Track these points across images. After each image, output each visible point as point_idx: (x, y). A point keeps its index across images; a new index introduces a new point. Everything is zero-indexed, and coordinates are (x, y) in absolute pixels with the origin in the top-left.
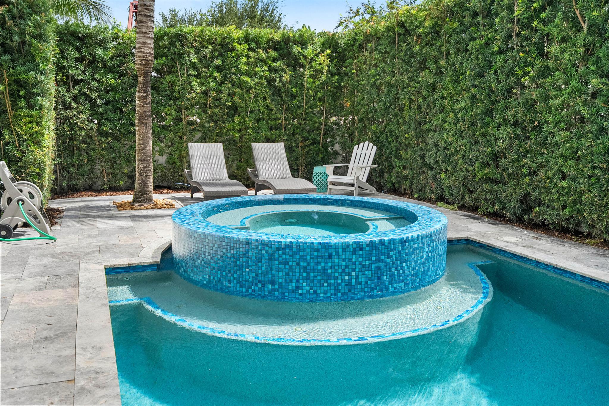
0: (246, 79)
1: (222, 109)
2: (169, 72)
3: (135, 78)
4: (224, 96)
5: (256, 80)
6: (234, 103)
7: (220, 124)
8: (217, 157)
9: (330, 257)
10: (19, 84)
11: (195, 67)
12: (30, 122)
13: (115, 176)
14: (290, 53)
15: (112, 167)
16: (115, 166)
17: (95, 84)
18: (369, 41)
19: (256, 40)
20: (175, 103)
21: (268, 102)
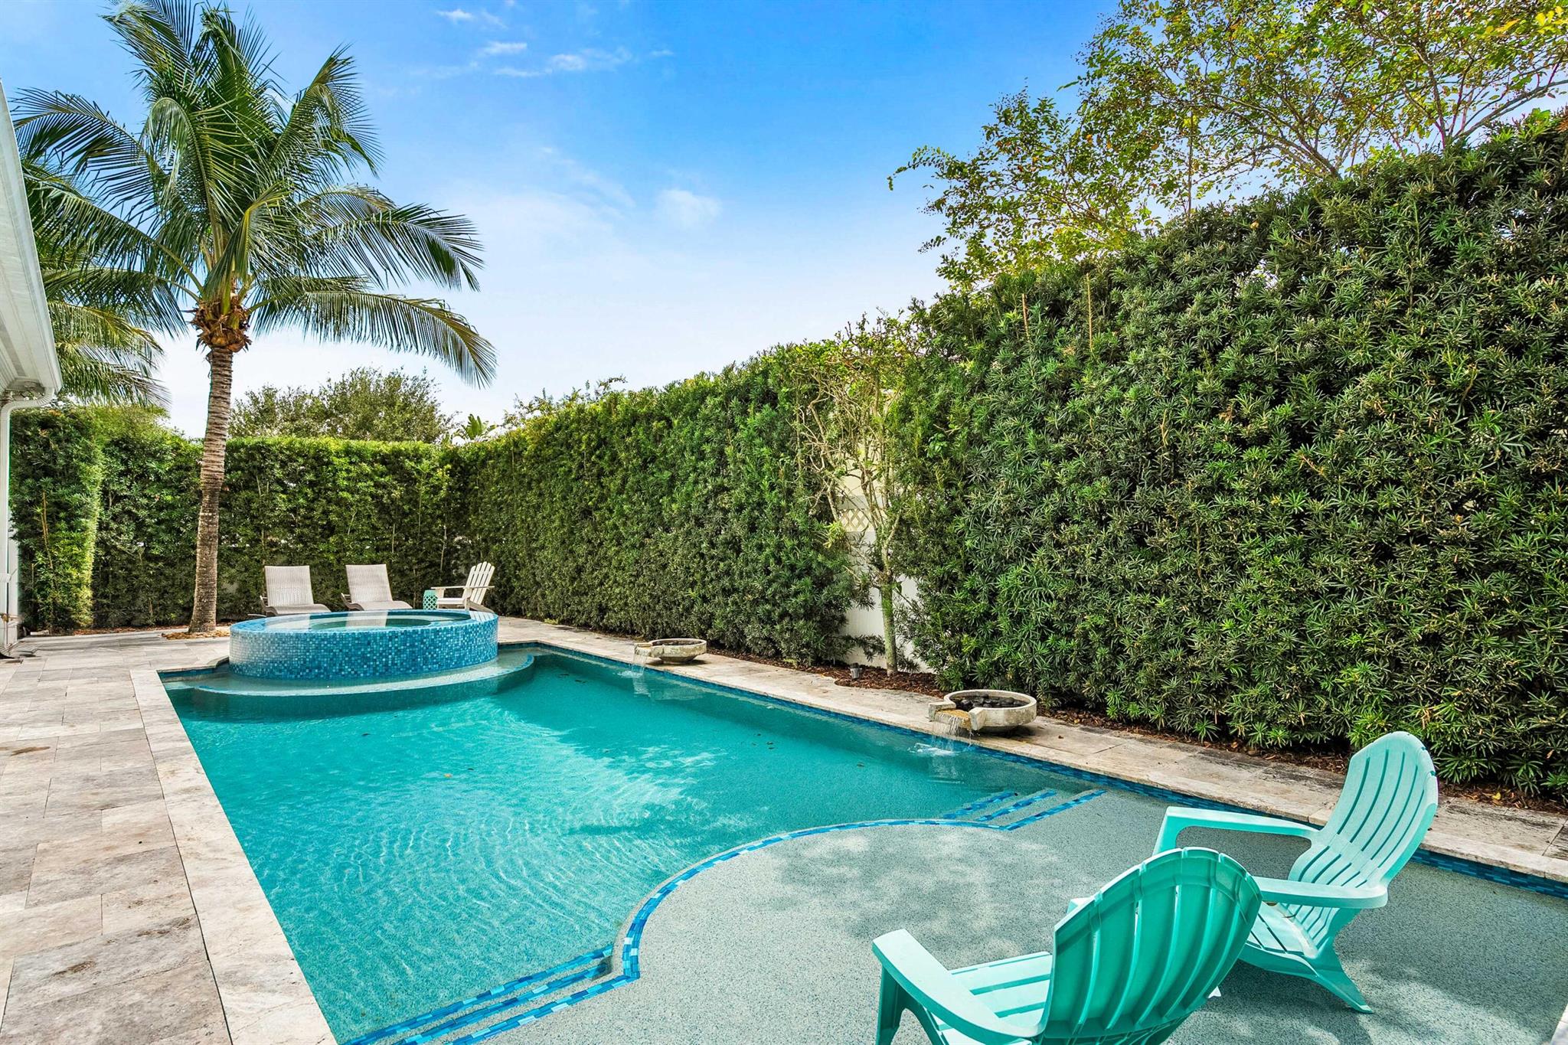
0: (345, 494)
1: (314, 528)
2: (246, 487)
3: (200, 494)
4: (317, 514)
5: (357, 497)
6: (329, 522)
7: (310, 544)
8: (302, 581)
9: (369, 644)
10: (60, 505)
11: (279, 482)
12: (69, 544)
13: (165, 608)
14: (402, 467)
15: (161, 597)
16: (166, 596)
17: (145, 501)
18: (491, 459)
19: (360, 455)
20: (252, 521)
21: (374, 520)
